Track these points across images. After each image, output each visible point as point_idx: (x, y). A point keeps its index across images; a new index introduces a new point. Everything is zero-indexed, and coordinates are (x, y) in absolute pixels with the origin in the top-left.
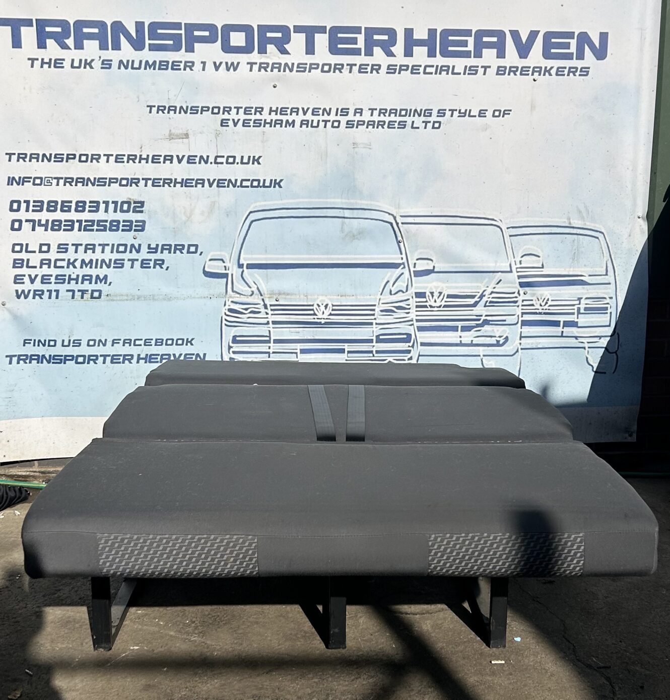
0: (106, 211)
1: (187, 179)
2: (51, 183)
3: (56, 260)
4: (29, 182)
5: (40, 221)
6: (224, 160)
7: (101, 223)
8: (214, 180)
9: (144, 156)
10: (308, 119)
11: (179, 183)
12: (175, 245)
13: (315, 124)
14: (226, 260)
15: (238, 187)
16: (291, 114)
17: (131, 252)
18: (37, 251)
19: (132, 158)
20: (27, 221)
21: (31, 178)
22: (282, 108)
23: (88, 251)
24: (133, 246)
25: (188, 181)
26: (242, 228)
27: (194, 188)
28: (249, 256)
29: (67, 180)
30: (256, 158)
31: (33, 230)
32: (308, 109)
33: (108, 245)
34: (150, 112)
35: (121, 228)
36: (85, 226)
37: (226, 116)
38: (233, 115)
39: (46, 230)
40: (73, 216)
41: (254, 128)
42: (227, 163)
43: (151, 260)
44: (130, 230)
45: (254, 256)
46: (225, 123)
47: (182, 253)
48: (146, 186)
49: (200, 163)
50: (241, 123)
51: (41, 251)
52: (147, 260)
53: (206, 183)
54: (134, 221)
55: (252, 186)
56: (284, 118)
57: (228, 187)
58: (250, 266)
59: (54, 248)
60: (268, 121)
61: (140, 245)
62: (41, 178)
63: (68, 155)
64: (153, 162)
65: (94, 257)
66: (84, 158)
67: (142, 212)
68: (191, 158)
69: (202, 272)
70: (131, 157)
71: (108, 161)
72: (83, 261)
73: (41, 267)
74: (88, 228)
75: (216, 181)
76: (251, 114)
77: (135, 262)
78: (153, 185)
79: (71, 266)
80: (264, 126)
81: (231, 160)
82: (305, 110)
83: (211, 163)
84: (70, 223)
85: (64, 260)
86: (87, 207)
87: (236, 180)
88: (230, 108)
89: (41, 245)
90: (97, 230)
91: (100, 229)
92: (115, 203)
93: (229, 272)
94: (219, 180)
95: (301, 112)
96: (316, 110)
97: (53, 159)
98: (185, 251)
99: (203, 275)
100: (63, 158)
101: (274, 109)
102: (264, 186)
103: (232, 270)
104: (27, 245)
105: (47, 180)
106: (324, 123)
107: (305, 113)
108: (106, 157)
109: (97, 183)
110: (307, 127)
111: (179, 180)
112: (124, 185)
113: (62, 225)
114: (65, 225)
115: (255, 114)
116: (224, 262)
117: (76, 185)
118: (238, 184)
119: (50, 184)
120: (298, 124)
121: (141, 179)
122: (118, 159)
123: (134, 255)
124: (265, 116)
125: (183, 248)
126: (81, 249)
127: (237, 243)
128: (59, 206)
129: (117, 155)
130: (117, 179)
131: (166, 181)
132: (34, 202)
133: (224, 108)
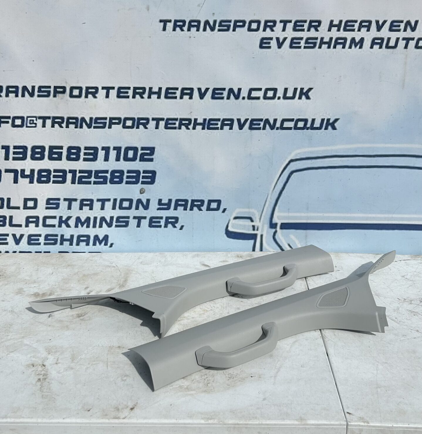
0: (106, 159)
1: (210, 120)
2: (36, 124)
3: (45, 218)
4: (8, 122)
5: (23, 171)
6: (261, 94)
7: (100, 175)
8: (246, 120)
9: (155, 89)
10: (383, 37)
11: (200, 124)
12: (192, 200)
13: (392, 43)
14: (256, 218)
15: (277, 129)
16: (359, 30)
17: (137, 208)
18: (22, 208)
19: (139, 92)
20: (7, 171)
21: (9, 117)
22: (347, 22)
23: (84, 207)
24: (139, 201)
25: (212, 122)
26: (278, 180)
27: (220, 130)
28: (286, 214)
29: (56, 120)
30: (305, 91)
31: (14, 183)
32: (385, 22)
33: (109, 200)
34: (164, 29)
35: (125, 179)
36: (80, 177)
37: (268, 33)
38: (278, 32)
39: (31, 182)
40: (64, 164)
41: (305, 50)
42: (265, 98)
43: (161, 218)
44: (136, 182)
45: (291, 214)
46: (266, 43)
47: (200, 210)
48: (157, 128)
49: (228, 98)
50: (287, 43)
51: (26, 207)
52: (157, 218)
53: (236, 125)
54: (142, 172)
55: (296, 128)
56: (349, 35)
57: (264, 128)
58: (285, 226)
59: (42, 204)
60: (326, 40)
61: (148, 201)
62: (22, 118)
63: (56, 88)
64: (166, 97)
65: (92, 214)
66: (76, 92)
67: (151, 160)
68: (217, 92)
69: (224, 232)
70: (137, 91)
71: (107, 96)
72: (78, 219)
73: (27, 226)
74: (83, 180)
75: (249, 122)
76: (303, 30)
77: (142, 220)
78: (166, 127)
79: (63, 225)
80: (320, 47)
81: (270, 94)
82: (380, 23)
83: (244, 98)
84: (61, 174)
85: (55, 217)
86: (82, 154)
87: (275, 120)
88: (275, 22)
89: (26, 200)
90: (95, 183)
91: (99, 182)
92: (118, 149)
93: (259, 233)
94: (253, 120)
95: (374, 26)
96: (395, 24)
97: (36, 93)
98: (204, 208)
99: (225, 235)
100: (49, 92)
101: (336, 22)
102: (312, 128)
103: (262, 231)
104: (9, 200)
105: (30, 120)
106: (405, 42)
107: (379, 28)
108: (105, 91)
109: (93, 125)
110: (381, 47)
111: (200, 121)
112: (129, 127)
113: (52, 176)
114: (54, 176)
115: (309, 30)
116: (252, 221)
117: (67, 127)
118: (278, 125)
119: (34, 125)
120: (367, 43)
121: (151, 119)
122: (122, 93)
123: (141, 212)
124: (323, 33)
125: (202, 205)
126: (76, 205)
127: (271, 198)
128: (47, 153)
129: (120, 88)
130: (119, 119)
131: (184, 122)
132: (14, 149)
133: (266, 22)
